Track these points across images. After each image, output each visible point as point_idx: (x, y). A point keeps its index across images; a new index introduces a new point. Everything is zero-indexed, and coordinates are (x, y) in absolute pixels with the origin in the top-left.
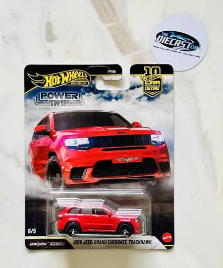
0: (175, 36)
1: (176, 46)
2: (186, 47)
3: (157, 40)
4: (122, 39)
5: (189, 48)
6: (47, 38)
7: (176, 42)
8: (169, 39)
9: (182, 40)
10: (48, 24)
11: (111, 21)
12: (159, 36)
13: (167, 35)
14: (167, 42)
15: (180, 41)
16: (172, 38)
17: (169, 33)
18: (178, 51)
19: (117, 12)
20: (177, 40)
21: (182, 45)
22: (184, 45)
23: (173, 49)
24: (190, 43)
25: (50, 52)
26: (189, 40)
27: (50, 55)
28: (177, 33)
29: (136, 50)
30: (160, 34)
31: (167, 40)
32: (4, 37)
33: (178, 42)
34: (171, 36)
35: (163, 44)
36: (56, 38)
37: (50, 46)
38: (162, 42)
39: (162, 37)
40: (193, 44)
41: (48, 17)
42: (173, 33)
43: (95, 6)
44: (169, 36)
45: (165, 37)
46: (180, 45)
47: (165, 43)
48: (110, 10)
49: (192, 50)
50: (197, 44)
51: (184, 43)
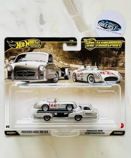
0: (108, 23)
1: (108, 28)
2: (114, 29)
3: (99, 25)
4: (80, 24)
5: (115, 29)
6: (40, 23)
7: (109, 26)
8: (105, 24)
9: (112, 25)
10: (41, 15)
11: (74, 14)
12: (100, 23)
13: (104, 22)
14: (104, 26)
15: (111, 25)
16: (106, 24)
17: (105, 21)
18: (110, 31)
19: (78, 9)
20: (109, 25)
21: (112, 28)
22: (113, 28)
23: (107, 30)
24: (116, 27)
25: (42, 30)
26: (116, 25)
27: (41, 31)
28: (109, 21)
29: (87, 30)
30: (100, 21)
31: (104, 25)
32: (17, 22)
33: (110, 26)
34: (106, 23)
35: (102, 27)
36: (45, 22)
37: (42, 27)
38: (101, 26)
39: (101, 23)
40: (118, 27)
41: (41, 11)
42: (107, 21)
43: (66, 6)
44: (105, 23)
45: (103, 23)
46: (111, 27)
47: (103, 26)
48: (74, 8)
49: (117, 30)
50: (120, 27)
51: (113, 27)
